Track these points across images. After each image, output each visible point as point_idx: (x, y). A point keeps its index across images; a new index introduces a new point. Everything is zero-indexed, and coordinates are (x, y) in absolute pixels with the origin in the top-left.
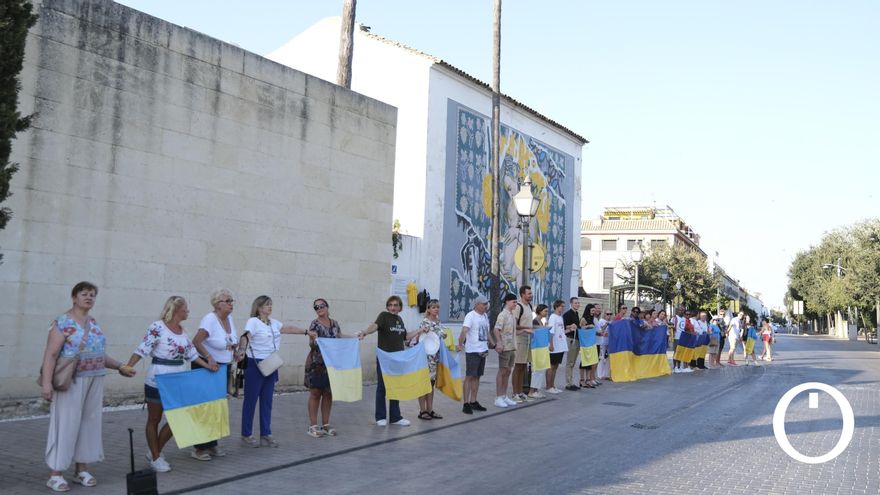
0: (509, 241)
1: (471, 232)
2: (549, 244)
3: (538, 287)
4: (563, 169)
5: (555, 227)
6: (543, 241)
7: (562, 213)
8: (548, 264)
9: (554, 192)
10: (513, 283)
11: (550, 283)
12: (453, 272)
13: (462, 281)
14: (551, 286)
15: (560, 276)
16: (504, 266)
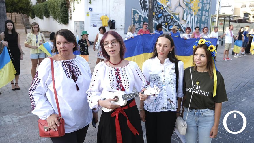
3: (193, 17)
8: (200, 7)
10: (177, 16)
11: (202, 15)
12: (134, 11)
13: (141, 15)
14: (202, 17)
15: (207, 13)
16: (170, 8)
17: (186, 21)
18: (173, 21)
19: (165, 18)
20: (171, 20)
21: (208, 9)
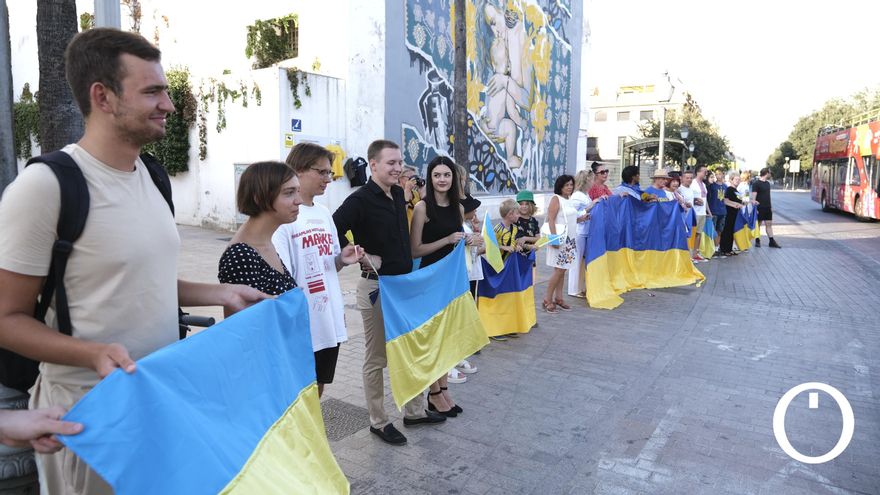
0: (493, 92)
1: (433, 75)
2: (550, 97)
3: (535, 149)
4: (569, 8)
5: (557, 78)
6: (542, 93)
7: (567, 61)
8: (549, 122)
9: (556, 34)
10: (502, 145)
11: (552, 143)
12: (406, 130)
13: (423, 142)
14: (552, 148)
15: (563, 137)
16: (487, 123)
17: (521, 159)
18: (495, 160)
19: (478, 151)
20: (489, 157)
21: (564, 124)
